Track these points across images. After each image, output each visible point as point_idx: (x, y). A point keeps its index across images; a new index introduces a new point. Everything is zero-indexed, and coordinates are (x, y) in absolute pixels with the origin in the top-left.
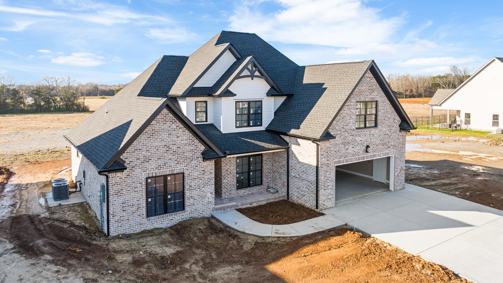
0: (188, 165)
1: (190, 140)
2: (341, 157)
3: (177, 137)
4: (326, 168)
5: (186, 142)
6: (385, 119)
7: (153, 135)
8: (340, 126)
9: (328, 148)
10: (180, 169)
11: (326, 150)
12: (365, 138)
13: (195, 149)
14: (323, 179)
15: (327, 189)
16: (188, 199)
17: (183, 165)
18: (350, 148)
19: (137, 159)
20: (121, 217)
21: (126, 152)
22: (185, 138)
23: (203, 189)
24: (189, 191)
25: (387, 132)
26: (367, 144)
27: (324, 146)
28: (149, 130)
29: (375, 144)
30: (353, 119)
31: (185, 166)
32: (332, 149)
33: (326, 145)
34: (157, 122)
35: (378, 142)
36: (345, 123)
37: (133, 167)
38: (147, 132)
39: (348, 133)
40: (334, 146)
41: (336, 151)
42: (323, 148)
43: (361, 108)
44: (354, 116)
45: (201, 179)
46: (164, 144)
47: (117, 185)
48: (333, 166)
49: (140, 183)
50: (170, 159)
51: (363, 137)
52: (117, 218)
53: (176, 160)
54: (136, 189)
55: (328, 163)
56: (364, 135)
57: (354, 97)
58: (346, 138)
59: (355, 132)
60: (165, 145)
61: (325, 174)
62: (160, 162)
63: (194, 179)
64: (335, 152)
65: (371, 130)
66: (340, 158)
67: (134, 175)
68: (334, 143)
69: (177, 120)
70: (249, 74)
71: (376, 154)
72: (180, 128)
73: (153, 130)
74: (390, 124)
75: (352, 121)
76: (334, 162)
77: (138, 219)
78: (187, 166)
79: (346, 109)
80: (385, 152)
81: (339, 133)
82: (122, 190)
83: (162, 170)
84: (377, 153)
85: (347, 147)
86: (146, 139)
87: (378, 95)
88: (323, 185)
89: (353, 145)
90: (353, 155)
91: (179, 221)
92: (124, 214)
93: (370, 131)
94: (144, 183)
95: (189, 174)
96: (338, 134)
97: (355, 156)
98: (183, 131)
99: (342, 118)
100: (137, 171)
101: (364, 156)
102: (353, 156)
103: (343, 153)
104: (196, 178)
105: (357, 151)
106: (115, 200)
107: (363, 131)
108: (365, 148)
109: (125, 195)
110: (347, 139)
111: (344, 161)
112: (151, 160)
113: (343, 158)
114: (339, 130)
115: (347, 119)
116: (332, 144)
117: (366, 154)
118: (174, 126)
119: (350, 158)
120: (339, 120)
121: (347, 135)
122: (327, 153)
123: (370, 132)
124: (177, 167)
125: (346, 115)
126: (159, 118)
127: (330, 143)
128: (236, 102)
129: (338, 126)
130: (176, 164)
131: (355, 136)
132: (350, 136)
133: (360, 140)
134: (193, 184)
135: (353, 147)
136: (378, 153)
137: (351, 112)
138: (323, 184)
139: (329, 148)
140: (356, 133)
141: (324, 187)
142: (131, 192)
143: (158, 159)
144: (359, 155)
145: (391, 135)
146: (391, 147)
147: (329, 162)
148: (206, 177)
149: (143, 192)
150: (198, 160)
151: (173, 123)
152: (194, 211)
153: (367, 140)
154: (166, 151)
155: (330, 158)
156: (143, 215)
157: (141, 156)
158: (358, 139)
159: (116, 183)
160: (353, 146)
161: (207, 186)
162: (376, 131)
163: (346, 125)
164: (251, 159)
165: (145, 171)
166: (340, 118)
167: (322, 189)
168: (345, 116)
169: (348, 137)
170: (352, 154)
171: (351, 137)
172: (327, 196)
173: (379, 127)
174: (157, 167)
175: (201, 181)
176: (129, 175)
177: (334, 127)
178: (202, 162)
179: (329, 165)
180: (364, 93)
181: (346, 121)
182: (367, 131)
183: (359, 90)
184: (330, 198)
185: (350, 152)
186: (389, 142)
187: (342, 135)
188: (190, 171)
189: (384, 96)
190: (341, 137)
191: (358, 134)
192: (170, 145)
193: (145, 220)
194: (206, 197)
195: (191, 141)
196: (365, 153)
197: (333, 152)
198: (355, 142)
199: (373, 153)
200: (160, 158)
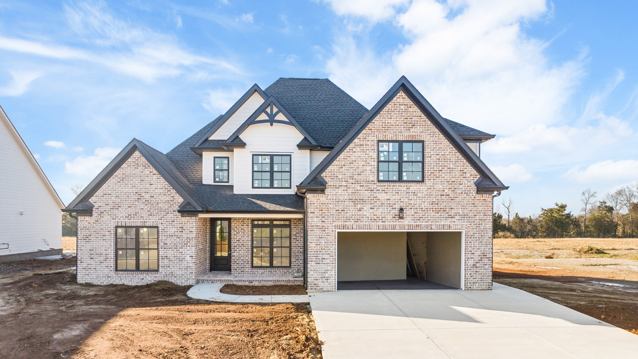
0: (163, 219)
1: (165, 189)
2: (348, 219)
3: (150, 184)
4: (320, 233)
5: (161, 191)
6: (441, 171)
7: (123, 180)
8: (345, 174)
9: (322, 204)
10: (153, 222)
11: (319, 207)
12: (397, 197)
13: (171, 201)
14: (315, 247)
15: (322, 263)
16: (162, 259)
17: (156, 217)
18: (365, 208)
19: (106, 205)
20: (88, 264)
21: (95, 195)
22: (159, 186)
23: (180, 249)
24: (163, 249)
25: (446, 191)
26: (400, 206)
27: (316, 201)
28: (119, 174)
29: (418, 207)
30: (371, 166)
31: (159, 219)
32: (331, 206)
33: (319, 199)
34: (128, 166)
35: (425, 205)
36: (355, 170)
37: (102, 213)
38: (117, 176)
39: (360, 186)
40: (333, 201)
41: (338, 210)
42: (314, 204)
43: (391, 150)
44: (374, 161)
45: (178, 238)
46: (135, 190)
47: (86, 229)
48: (332, 231)
49: (109, 231)
50: (142, 209)
51: (392, 195)
52: (84, 265)
53: (149, 211)
54: (105, 238)
55: (323, 226)
56: (394, 192)
57: (374, 134)
58: (358, 193)
59: (375, 186)
60: (137, 193)
61: (318, 240)
62: (131, 211)
63: (170, 236)
64: (336, 210)
65: (411, 186)
66: (346, 222)
67: (102, 221)
68: (335, 198)
69: (150, 165)
70: (268, 119)
71: (422, 223)
72: (154, 174)
73: (123, 174)
74: (453, 180)
75: (369, 168)
76: (334, 225)
77: (106, 271)
78: (161, 219)
79: (356, 150)
80: (443, 223)
81: (345, 185)
82: (90, 235)
83: (132, 220)
84: (424, 223)
85: (359, 206)
86: (116, 184)
87: (425, 132)
88: (315, 256)
89: (371, 204)
90: (371, 220)
91: (151, 282)
92: (92, 262)
93: (407, 186)
94: (113, 232)
95: (163, 230)
96: (342, 186)
97: (376, 222)
98: (158, 178)
99: (350, 163)
100: (106, 217)
101: (395, 223)
102: (373, 222)
103: (351, 214)
104: (172, 236)
105: (381, 215)
106: (83, 246)
107: (394, 186)
108: (397, 212)
109: (93, 242)
110: (360, 195)
111: (354, 227)
112: (121, 207)
113: (351, 222)
114: (343, 180)
115: (359, 165)
116: (330, 199)
117: (400, 222)
118: (147, 172)
119: (367, 223)
120: (344, 165)
121: (359, 188)
122: (322, 210)
123: (407, 188)
124: (150, 219)
125: (357, 159)
126: (130, 162)
127: (328, 197)
128: (253, 155)
129: (342, 174)
130: (148, 215)
131: (375, 191)
132: (366, 190)
133: (386, 198)
134: (168, 241)
135: (371, 208)
136: (426, 223)
137: (367, 156)
138: (314, 254)
139: (325, 204)
140: (378, 188)
141: (316, 259)
142: (99, 240)
143: (128, 207)
144: (384, 222)
145: (456, 197)
146: (458, 217)
147: (326, 225)
148: (185, 236)
149: (112, 242)
150: (175, 214)
151: (146, 168)
152: (169, 275)
153: (401, 199)
154: (138, 199)
155: (327, 219)
156: (111, 267)
157: (110, 202)
158: (382, 196)
159: (84, 227)
160: (372, 206)
161: (185, 247)
162: (421, 187)
163: (358, 174)
164: (275, 231)
165: (114, 219)
166: (345, 163)
167: (312, 261)
168: (356, 161)
169: (362, 192)
170: (370, 218)
171: (367, 192)
172: (322, 273)
173: (428, 183)
174: (127, 216)
175: (178, 240)
176: (98, 221)
177: (334, 174)
178: (180, 217)
179: (325, 228)
180: (394, 128)
181: (358, 168)
182: (402, 187)
183: (382, 123)
184: (327, 277)
185: (366, 215)
186: (451, 208)
187: (350, 188)
188: (166, 226)
189: (439, 135)
190: (347, 190)
191: (381, 188)
192: (142, 192)
193: (113, 273)
194: (185, 261)
195: (167, 190)
196: (398, 219)
197: (333, 212)
198: (375, 200)
199: (415, 222)
200: (131, 207)
